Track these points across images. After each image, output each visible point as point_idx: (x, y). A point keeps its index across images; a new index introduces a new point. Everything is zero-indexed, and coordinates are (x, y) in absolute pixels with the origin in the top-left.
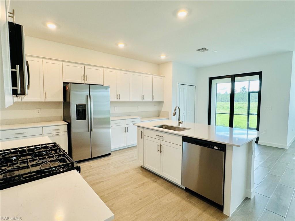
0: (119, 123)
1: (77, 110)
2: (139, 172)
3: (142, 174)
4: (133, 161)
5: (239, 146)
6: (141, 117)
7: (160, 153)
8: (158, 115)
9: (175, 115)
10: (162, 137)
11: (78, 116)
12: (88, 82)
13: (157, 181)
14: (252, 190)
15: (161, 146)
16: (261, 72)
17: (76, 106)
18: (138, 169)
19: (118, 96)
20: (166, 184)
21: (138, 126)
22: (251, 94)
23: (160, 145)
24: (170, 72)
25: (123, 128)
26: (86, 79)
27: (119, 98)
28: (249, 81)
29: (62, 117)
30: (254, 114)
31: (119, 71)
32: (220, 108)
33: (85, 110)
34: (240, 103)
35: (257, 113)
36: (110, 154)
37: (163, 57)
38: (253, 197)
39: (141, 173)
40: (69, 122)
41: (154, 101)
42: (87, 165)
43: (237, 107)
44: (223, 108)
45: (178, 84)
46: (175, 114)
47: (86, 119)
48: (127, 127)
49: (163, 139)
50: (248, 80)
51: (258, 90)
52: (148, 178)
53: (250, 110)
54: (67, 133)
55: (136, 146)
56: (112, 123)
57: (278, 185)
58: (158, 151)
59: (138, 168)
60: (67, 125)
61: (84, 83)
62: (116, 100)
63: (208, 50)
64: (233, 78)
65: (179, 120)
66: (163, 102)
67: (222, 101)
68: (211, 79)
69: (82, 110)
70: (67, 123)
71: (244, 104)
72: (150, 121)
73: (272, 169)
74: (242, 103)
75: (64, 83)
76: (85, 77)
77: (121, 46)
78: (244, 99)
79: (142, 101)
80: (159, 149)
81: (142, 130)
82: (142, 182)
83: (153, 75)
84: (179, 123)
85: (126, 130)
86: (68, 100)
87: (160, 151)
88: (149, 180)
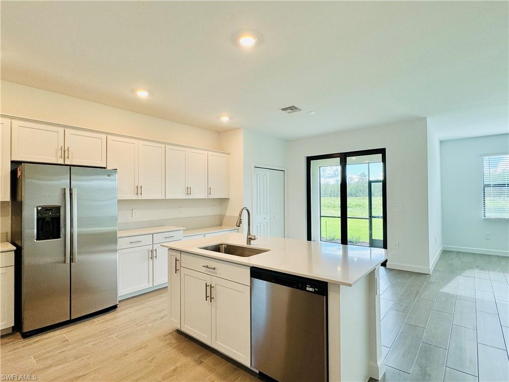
0: (138, 242)
1: (37, 219)
2: (170, 344)
3: (175, 348)
4: (162, 318)
5: (351, 284)
6: (185, 228)
7: (211, 302)
8: (220, 222)
9: (239, 224)
10: (214, 269)
11: (40, 232)
12: (72, 161)
13: (205, 361)
14: (379, 363)
15: (211, 287)
16: (385, 149)
17: (37, 209)
18: (170, 336)
19: (138, 190)
20: (222, 367)
21: (171, 249)
22: (372, 183)
23: (211, 285)
24: (239, 145)
25: (147, 251)
26: (66, 156)
27: (140, 192)
28: (369, 163)
29: (7, 233)
30: (378, 217)
31: (140, 142)
32: (329, 207)
33: (59, 218)
34: (358, 198)
35: (382, 216)
36: (115, 307)
37: (225, 119)
38: (381, 377)
39: (175, 345)
40: (19, 244)
41: (211, 197)
42: (57, 337)
43: (354, 206)
44: (334, 207)
45: (253, 167)
46: (241, 222)
47: (59, 237)
48: (154, 249)
49: (216, 274)
50: (367, 162)
51: (381, 178)
52: (186, 355)
53: (373, 210)
54: (13, 269)
55: (167, 287)
56: (122, 243)
57: (421, 345)
58: (207, 297)
59: (170, 334)
60: (13, 252)
61: (63, 163)
62: (135, 198)
63: (300, 110)
64: (343, 158)
65: (249, 234)
66: (229, 199)
67: (332, 195)
68: (309, 159)
69: (52, 218)
70: (15, 248)
71: (364, 201)
72: (203, 235)
73: (411, 313)
74: (362, 198)
75: (12, 162)
76: (64, 152)
77: (142, 94)
78: (364, 192)
79: (187, 197)
80: (209, 294)
81: (178, 255)
82: (173, 368)
83: (208, 150)
84: (249, 240)
85: (152, 255)
86: (19, 199)
87: (210, 297)
88: (189, 359)
